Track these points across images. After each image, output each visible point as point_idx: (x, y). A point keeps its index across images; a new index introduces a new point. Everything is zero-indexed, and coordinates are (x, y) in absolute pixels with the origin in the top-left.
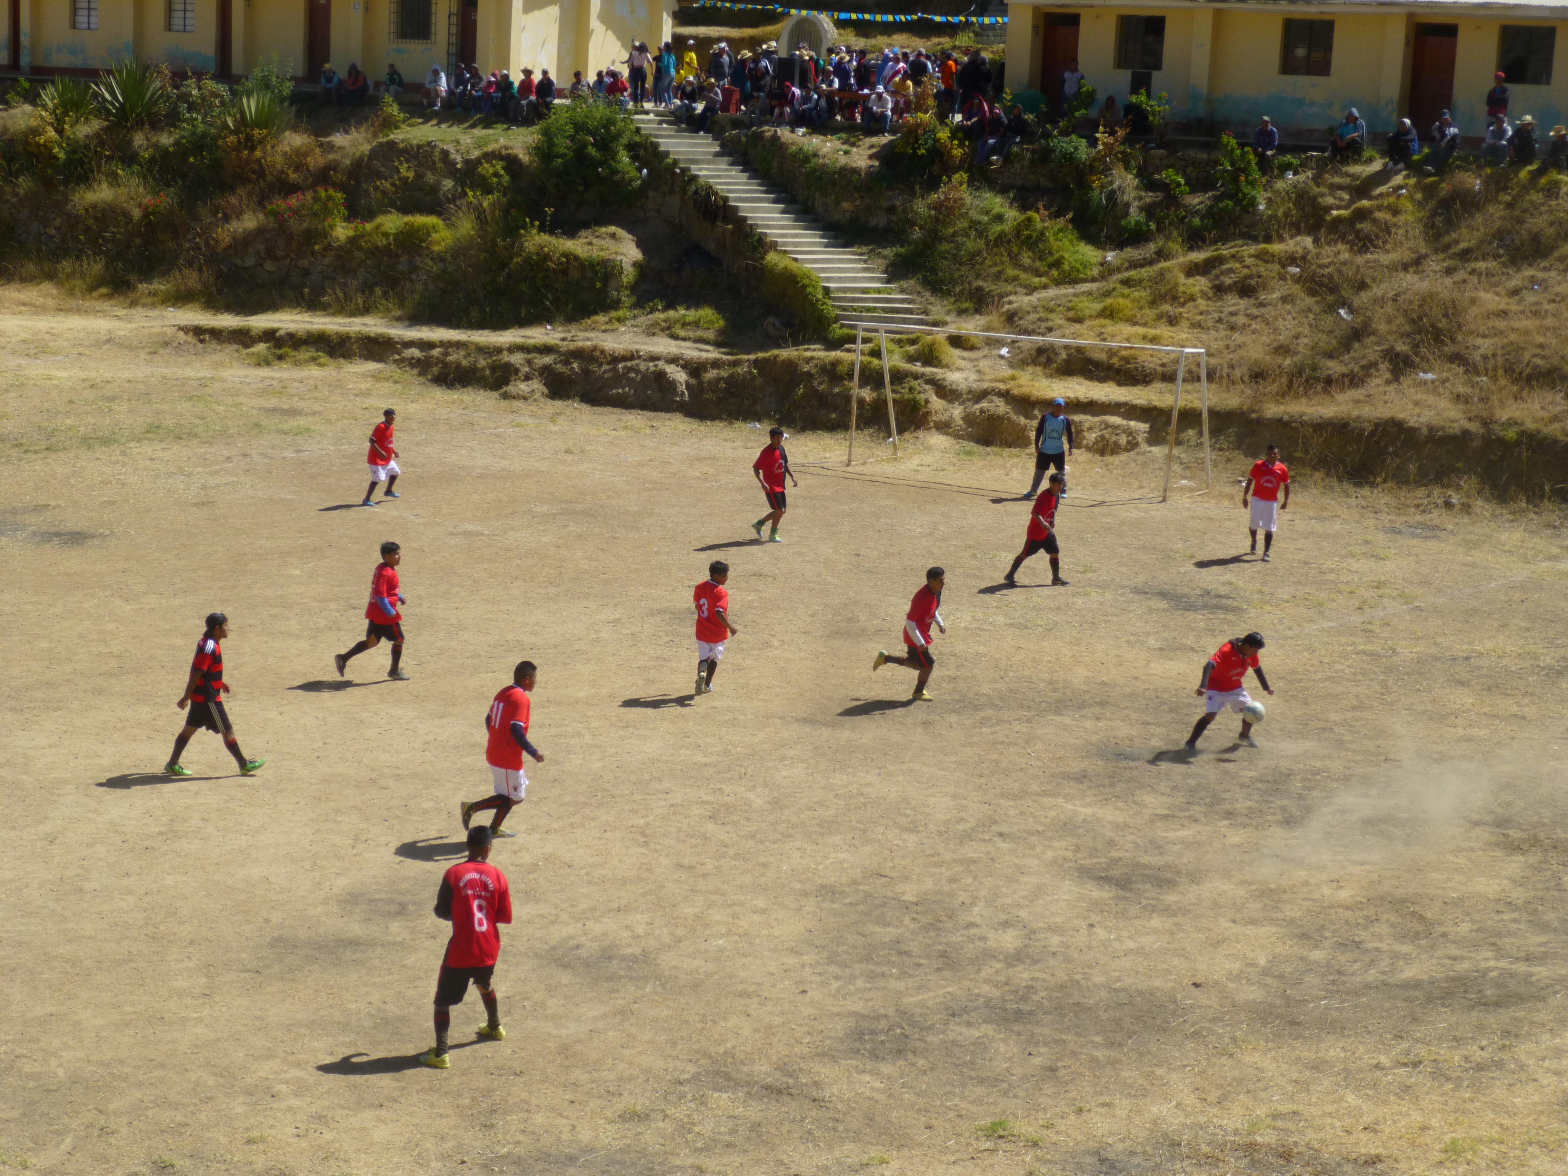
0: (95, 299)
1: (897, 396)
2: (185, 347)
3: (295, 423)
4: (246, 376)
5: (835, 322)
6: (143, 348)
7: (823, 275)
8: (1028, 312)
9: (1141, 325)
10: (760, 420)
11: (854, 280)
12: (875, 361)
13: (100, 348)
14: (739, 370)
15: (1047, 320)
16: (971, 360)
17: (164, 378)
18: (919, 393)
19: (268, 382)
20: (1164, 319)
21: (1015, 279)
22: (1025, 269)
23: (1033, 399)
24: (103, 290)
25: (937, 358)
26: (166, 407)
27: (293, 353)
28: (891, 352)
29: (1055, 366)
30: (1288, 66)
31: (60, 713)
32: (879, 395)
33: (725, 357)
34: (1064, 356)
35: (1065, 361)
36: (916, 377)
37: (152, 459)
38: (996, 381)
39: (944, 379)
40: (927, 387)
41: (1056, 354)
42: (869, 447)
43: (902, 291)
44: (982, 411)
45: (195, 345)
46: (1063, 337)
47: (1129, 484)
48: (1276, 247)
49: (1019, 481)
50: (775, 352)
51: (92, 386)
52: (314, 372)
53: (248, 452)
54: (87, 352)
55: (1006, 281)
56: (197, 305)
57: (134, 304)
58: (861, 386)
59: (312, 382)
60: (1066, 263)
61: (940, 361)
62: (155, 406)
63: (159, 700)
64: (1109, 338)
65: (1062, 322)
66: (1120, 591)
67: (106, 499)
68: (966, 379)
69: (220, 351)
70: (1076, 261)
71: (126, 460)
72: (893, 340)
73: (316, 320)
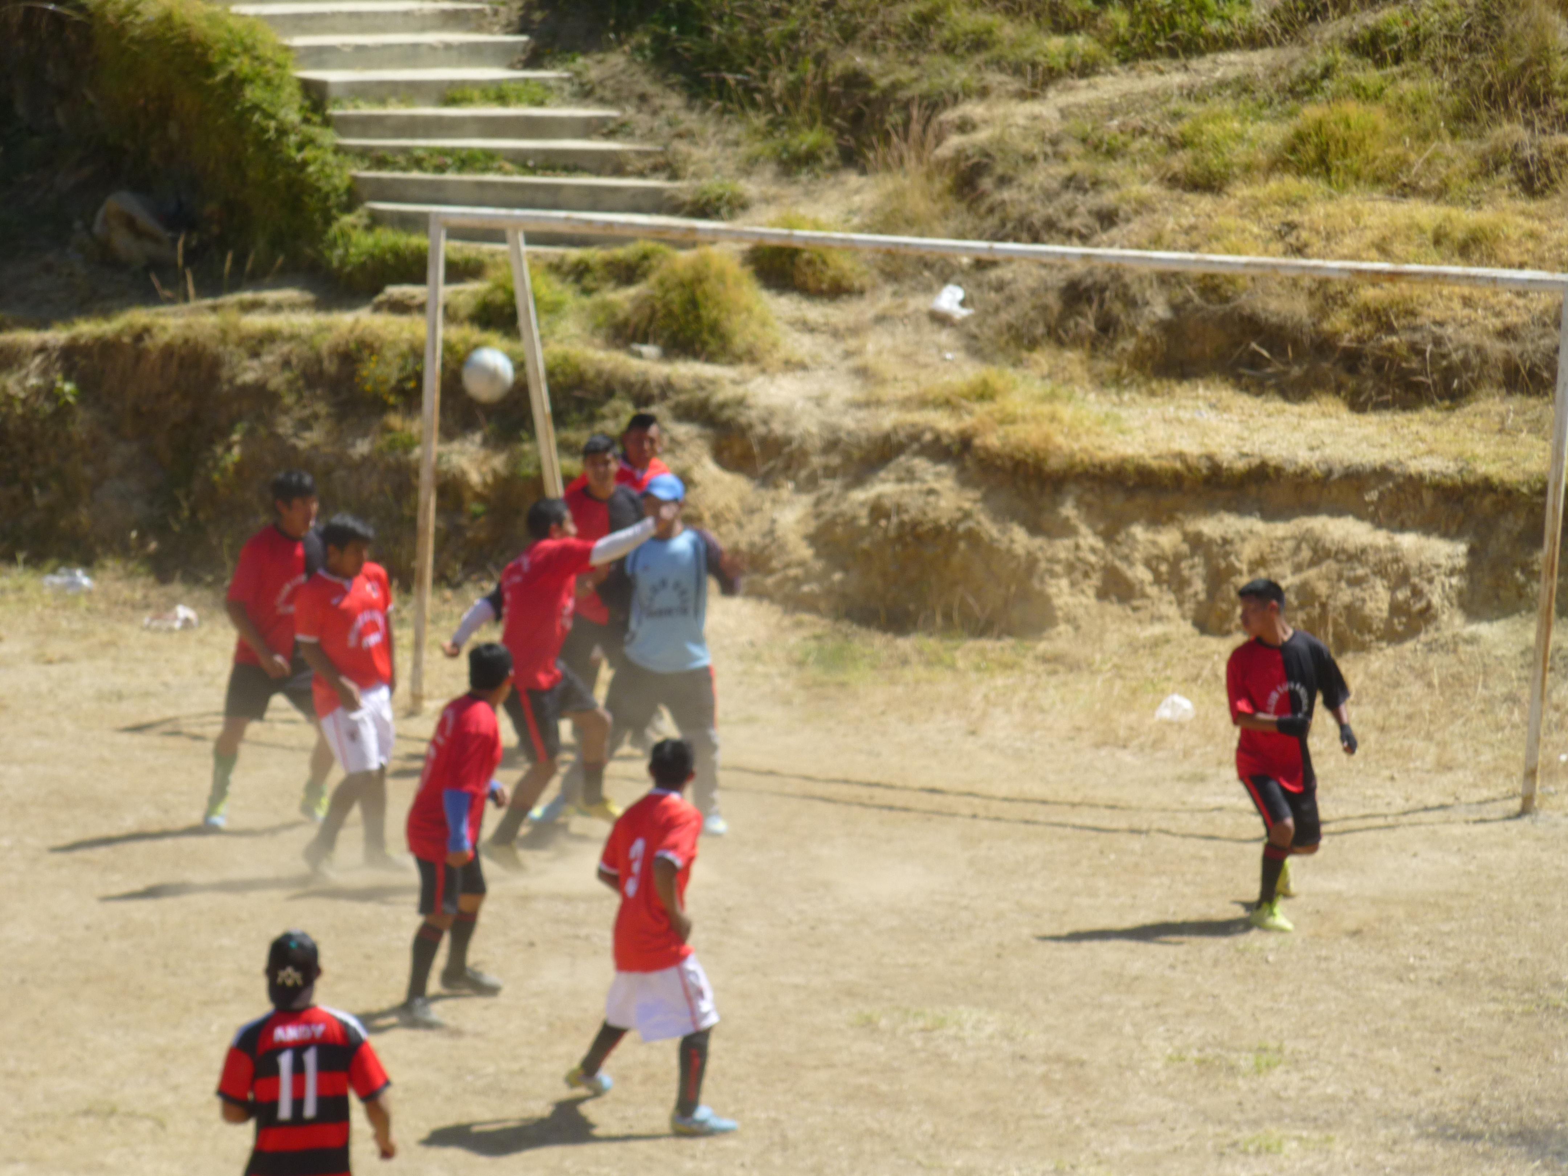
5: (349, 208)
7: (300, 41)
8: (1030, 159)
9: (1425, 194)
10: (88, 562)
11: (412, 54)
14: (12, 383)
15: (1096, 184)
16: (836, 334)
20: (1506, 174)
21: (979, 43)
22: (1014, 10)
23: (1054, 464)
25: (714, 328)
29: (1129, 344)
32: (514, 462)
34: (1160, 310)
35: (1165, 327)
36: (642, 395)
38: (924, 403)
39: (741, 402)
40: (682, 430)
41: (1131, 303)
43: (586, 93)
44: (877, 510)
46: (1157, 242)
47: (1404, 755)
49: (1018, 755)
50: (139, 317)
55: (948, 48)
58: (448, 434)
61: (724, 338)
64: (1317, 244)
65: (1149, 190)
68: (819, 401)
72: (556, 268)
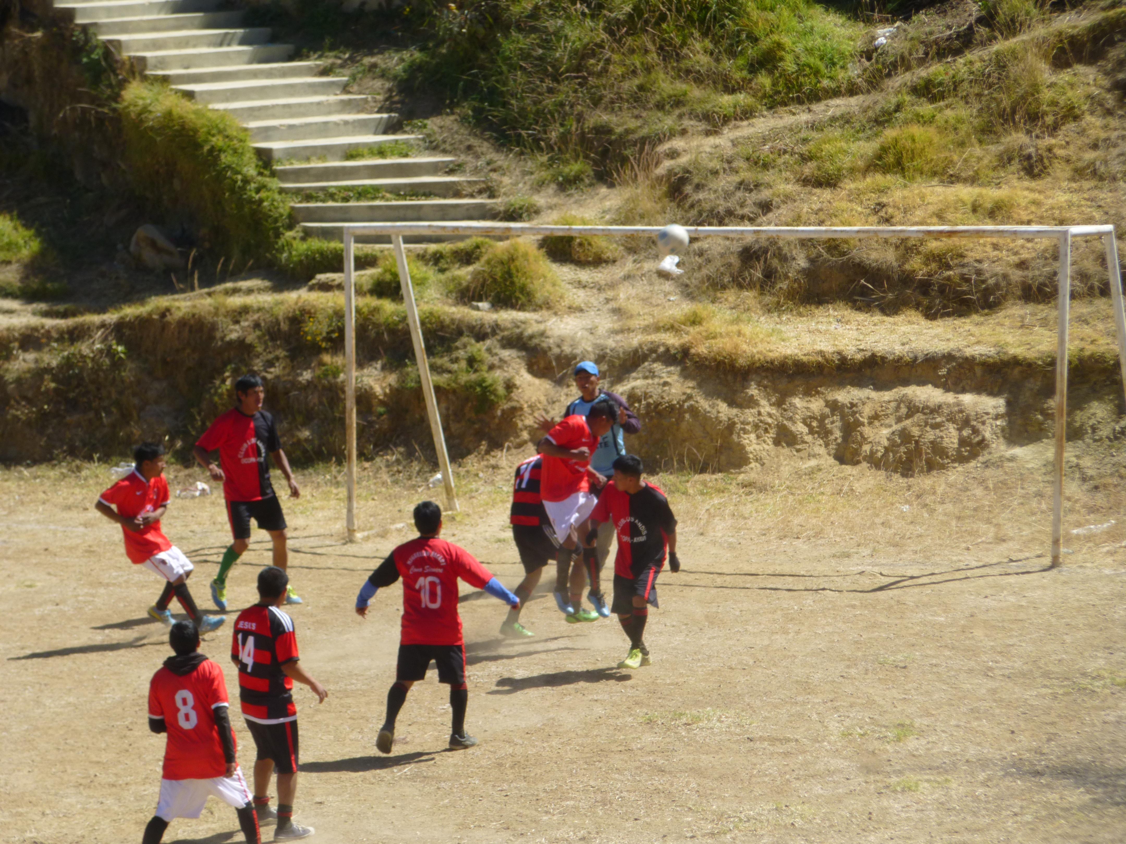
1: (443, 379)
5: (290, 227)
7: (253, 124)
8: (715, 173)
9: (965, 181)
11: (324, 129)
12: (388, 306)
14: (84, 348)
15: (757, 186)
16: (599, 288)
18: (492, 367)
20: (1016, 165)
21: (678, 102)
22: (699, 80)
23: (741, 362)
25: (523, 289)
28: (420, 283)
29: (784, 285)
32: (402, 379)
33: (49, 323)
34: (802, 263)
35: (804, 272)
36: (480, 334)
38: (658, 328)
39: (542, 334)
40: (506, 354)
41: (784, 259)
42: (389, 498)
43: (433, 147)
44: (633, 397)
46: (797, 220)
47: (974, 534)
49: (731, 547)
50: (162, 302)
55: (660, 106)
58: (360, 365)
60: (789, 58)
61: (529, 295)
64: (899, 216)
65: (790, 188)
66: (981, 776)
68: (592, 331)
70: (809, 51)
72: (422, 257)
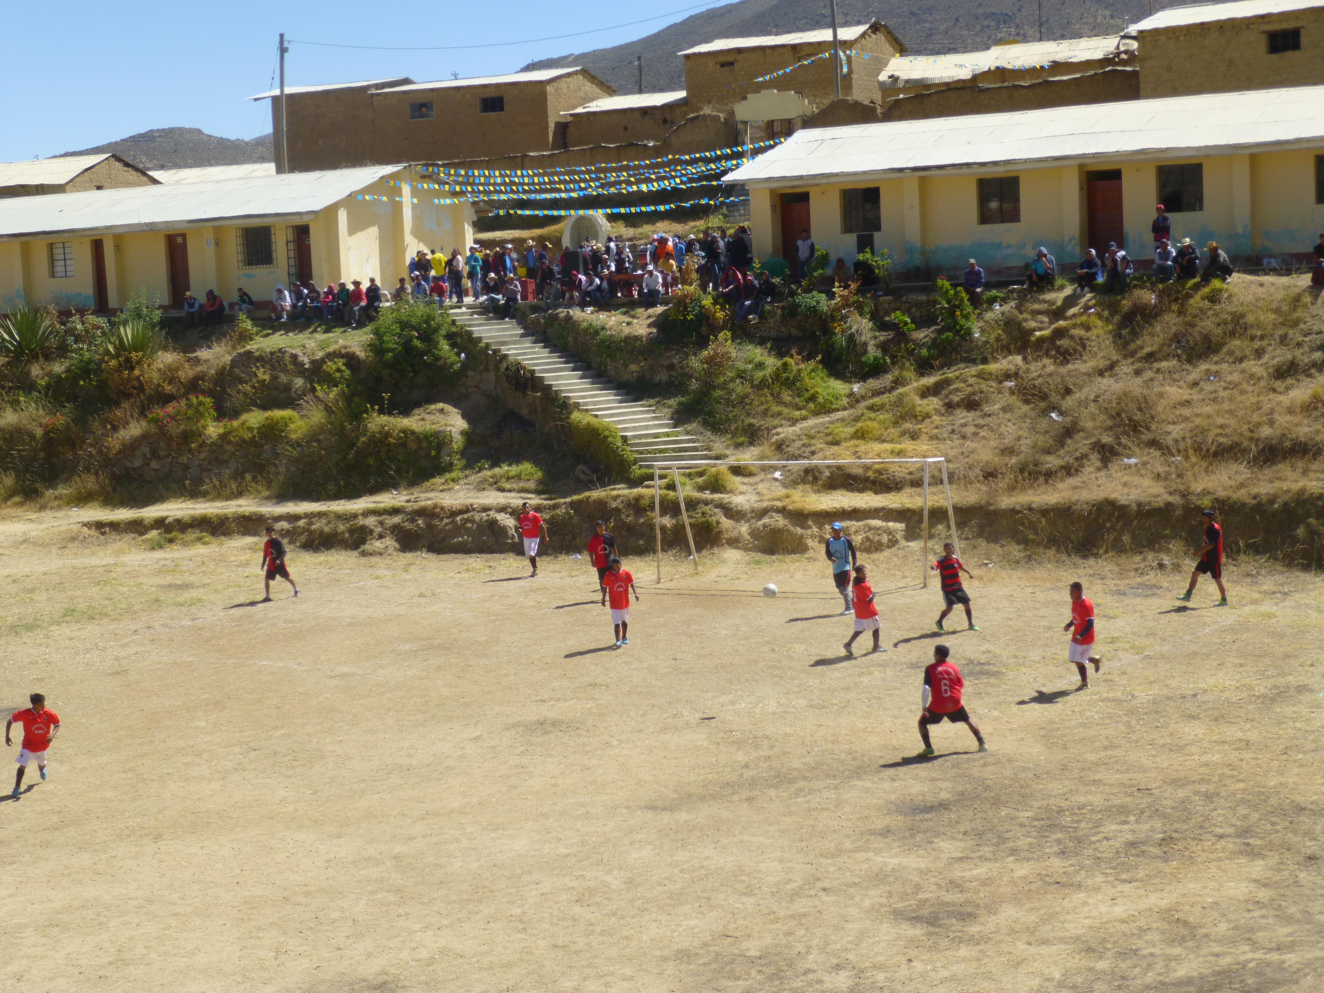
0: (9, 507)
1: (693, 520)
2: (89, 540)
3: (189, 596)
4: (144, 560)
5: (634, 464)
6: (54, 544)
7: (620, 426)
8: (794, 441)
9: (888, 442)
10: (580, 552)
11: (646, 427)
12: (671, 493)
13: (18, 548)
14: (558, 512)
15: (810, 445)
16: (751, 485)
17: (74, 568)
18: (711, 516)
19: (162, 563)
20: (907, 436)
21: (779, 414)
22: (787, 405)
23: (806, 512)
24: (17, 499)
25: (722, 486)
26: (79, 593)
27: (182, 536)
28: (683, 484)
29: (821, 482)
30: (985, 218)
31: (15, 866)
32: (677, 521)
33: (545, 502)
34: (827, 474)
35: (829, 478)
36: (706, 503)
37: (71, 639)
38: (773, 500)
39: (730, 503)
40: (717, 510)
41: (820, 473)
42: (673, 566)
43: (688, 433)
44: (765, 526)
45: (98, 538)
46: (825, 458)
47: (894, 575)
48: (993, 367)
49: (803, 582)
50: (587, 494)
51: (14, 581)
52: (200, 550)
53: (151, 624)
54: (7, 553)
55: (772, 416)
56: (96, 503)
57: (43, 508)
58: (661, 516)
59: (199, 559)
60: (821, 397)
61: (725, 488)
62: (69, 593)
63: (97, 847)
64: (863, 456)
65: (822, 446)
66: (898, 668)
67: (35, 677)
68: (749, 501)
69: (119, 540)
70: (828, 394)
71: (49, 641)
72: (684, 475)
73: (198, 506)
